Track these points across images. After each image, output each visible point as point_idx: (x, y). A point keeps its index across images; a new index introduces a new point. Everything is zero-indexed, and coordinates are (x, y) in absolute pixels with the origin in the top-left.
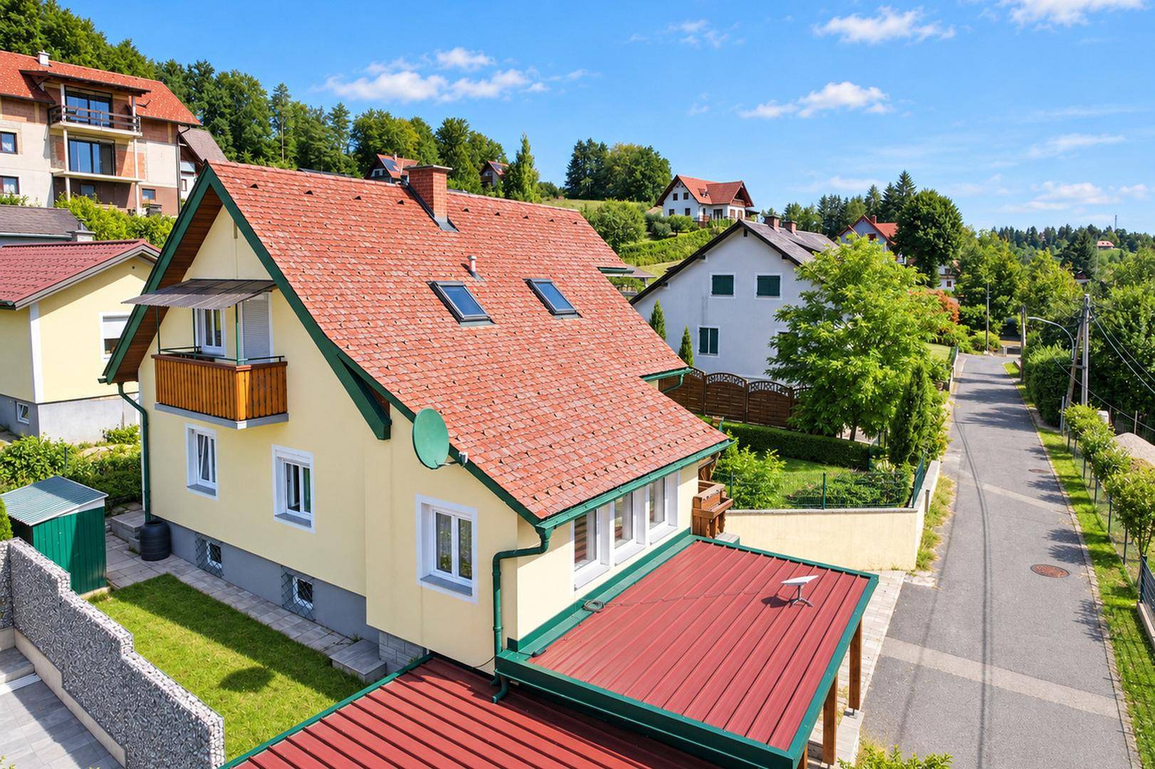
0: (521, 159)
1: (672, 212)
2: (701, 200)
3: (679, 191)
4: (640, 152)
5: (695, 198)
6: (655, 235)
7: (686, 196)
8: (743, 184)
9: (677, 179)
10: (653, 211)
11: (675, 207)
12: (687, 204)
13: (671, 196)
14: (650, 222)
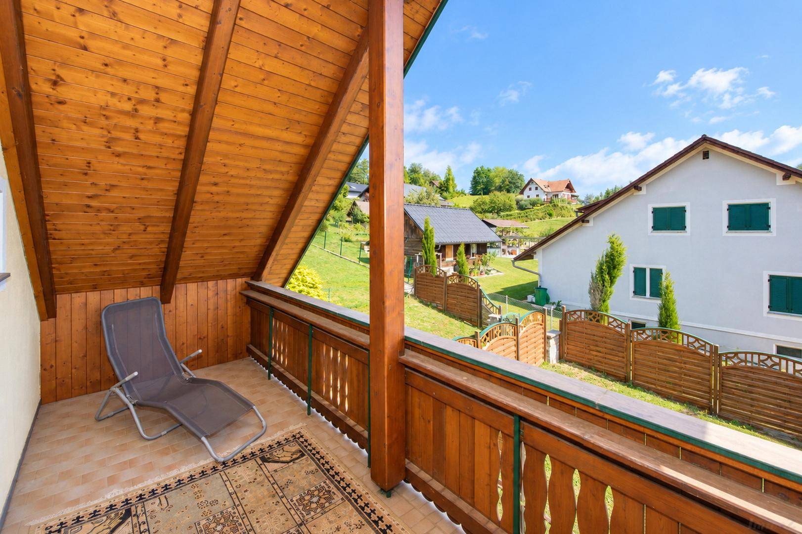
0: (447, 180)
1: (528, 197)
2: (546, 190)
3: (533, 186)
4: (509, 172)
5: (542, 189)
6: (521, 208)
7: (536, 189)
8: (570, 182)
9: (531, 181)
10: (520, 197)
11: (530, 194)
12: (537, 192)
13: (528, 189)
14: (518, 202)
